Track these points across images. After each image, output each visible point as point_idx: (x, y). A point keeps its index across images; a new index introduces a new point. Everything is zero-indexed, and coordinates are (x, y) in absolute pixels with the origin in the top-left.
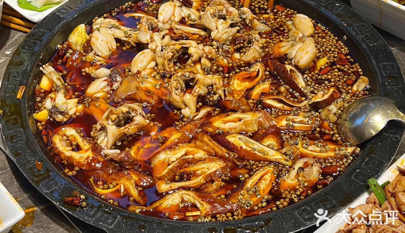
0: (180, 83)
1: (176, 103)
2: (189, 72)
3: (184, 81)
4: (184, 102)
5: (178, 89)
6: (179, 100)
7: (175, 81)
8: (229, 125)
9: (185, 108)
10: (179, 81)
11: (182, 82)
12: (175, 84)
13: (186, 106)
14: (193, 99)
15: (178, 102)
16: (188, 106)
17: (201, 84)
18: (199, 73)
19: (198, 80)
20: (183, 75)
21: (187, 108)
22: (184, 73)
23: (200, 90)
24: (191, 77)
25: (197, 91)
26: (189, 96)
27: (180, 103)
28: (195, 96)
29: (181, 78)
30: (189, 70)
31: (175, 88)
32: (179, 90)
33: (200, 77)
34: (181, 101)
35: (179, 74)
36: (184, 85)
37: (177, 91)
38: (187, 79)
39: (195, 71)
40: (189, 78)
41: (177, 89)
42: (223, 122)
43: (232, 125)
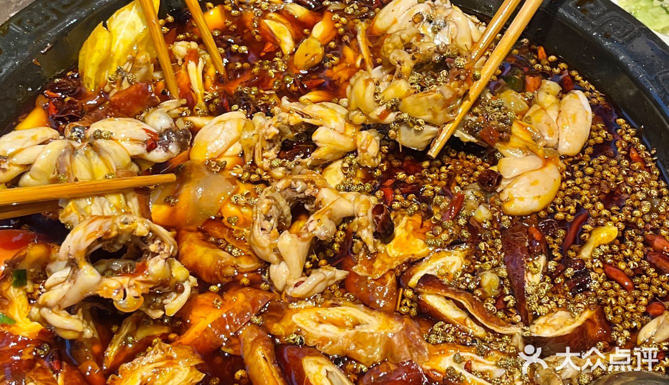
0: (277, 205)
1: (260, 250)
2: (306, 182)
3: (289, 200)
4: (276, 250)
5: (271, 217)
6: (266, 245)
7: (267, 200)
8: (324, 330)
9: (280, 263)
10: (275, 200)
11: (282, 202)
12: (264, 206)
13: (281, 258)
14: (297, 246)
15: (264, 248)
16: (284, 260)
17: (323, 213)
18: (325, 187)
19: (321, 202)
20: (290, 187)
21: (283, 264)
22: (293, 183)
23: (318, 228)
24: (307, 193)
25: (311, 228)
26: (290, 239)
27: (268, 250)
28: (304, 240)
29: (284, 193)
30: (305, 177)
31: (265, 215)
32: (272, 221)
33: (325, 196)
34: (270, 248)
35: (280, 185)
36: (287, 210)
37: (267, 222)
38: (299, 196)
39: (318, 182)
40: (302, 195)
41: (268, 218)
42: (317, 319)
43: (330, 331)
